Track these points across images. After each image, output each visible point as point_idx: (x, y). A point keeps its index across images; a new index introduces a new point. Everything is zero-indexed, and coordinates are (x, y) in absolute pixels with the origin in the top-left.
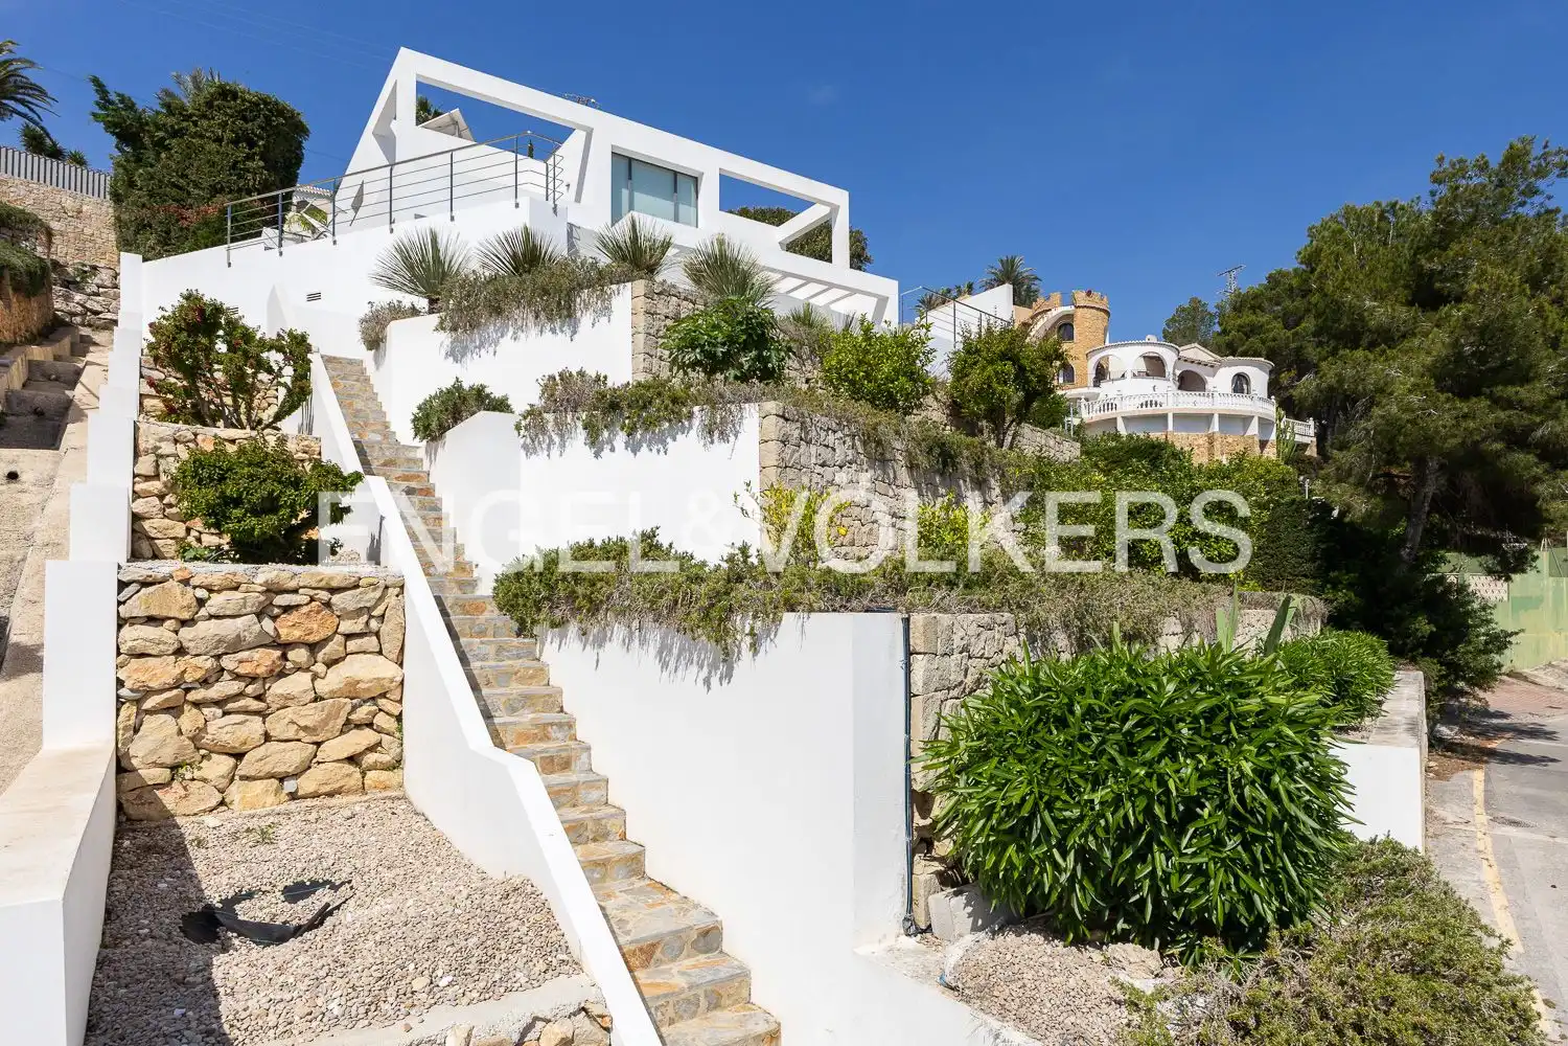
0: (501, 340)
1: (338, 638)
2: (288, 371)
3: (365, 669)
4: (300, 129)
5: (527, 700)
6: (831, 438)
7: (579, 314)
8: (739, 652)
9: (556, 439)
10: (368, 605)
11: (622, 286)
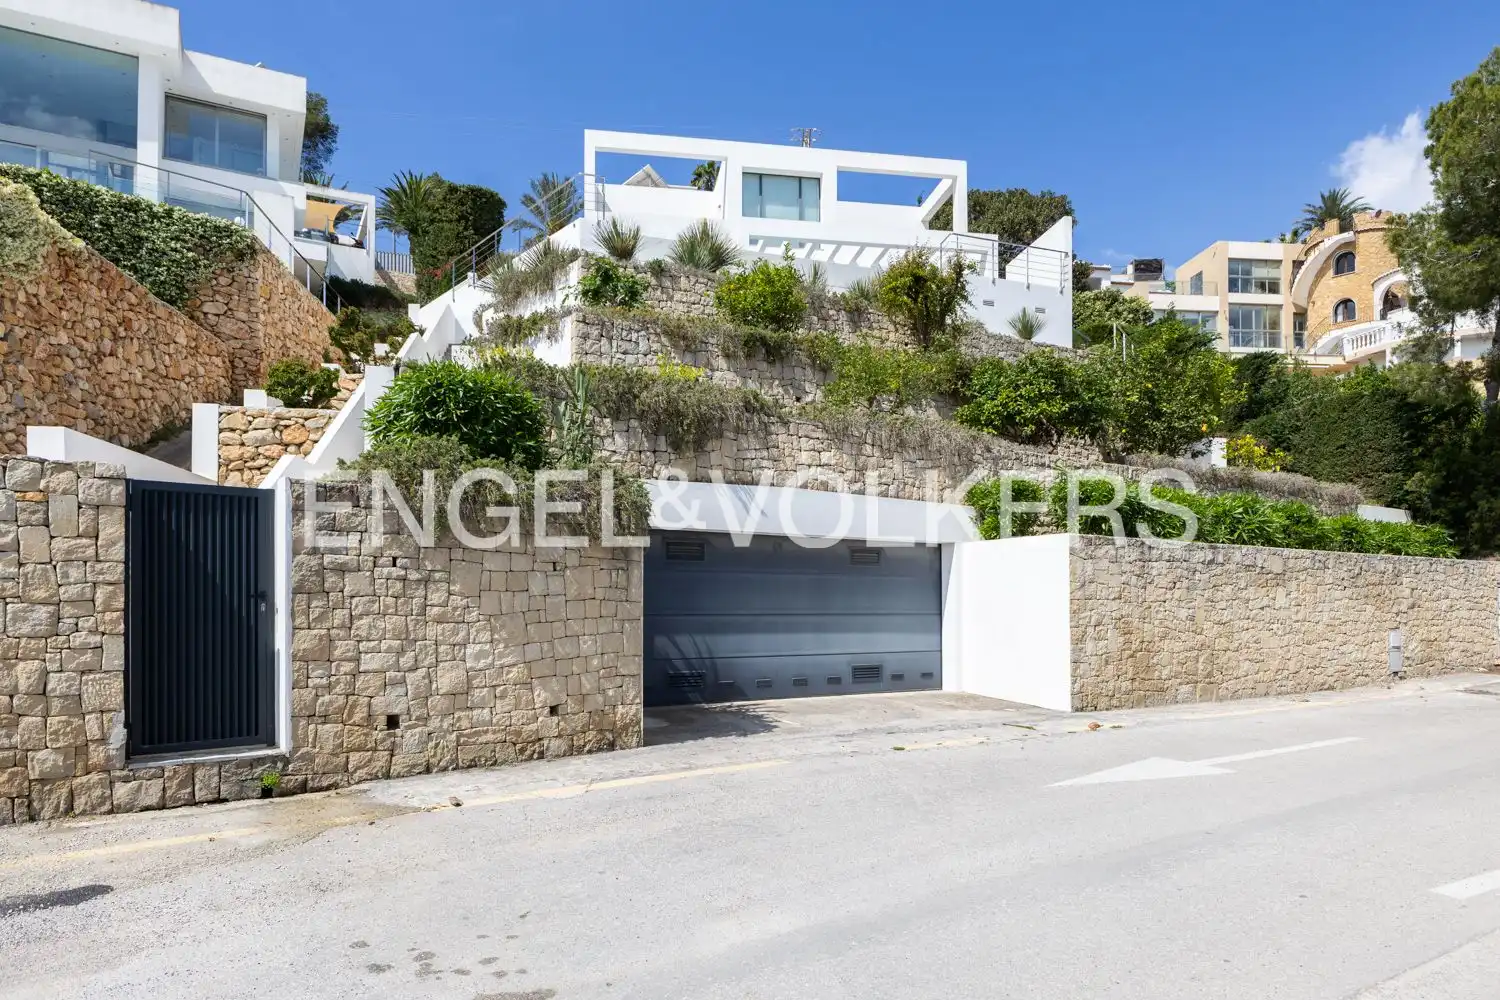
1: (308, 442)
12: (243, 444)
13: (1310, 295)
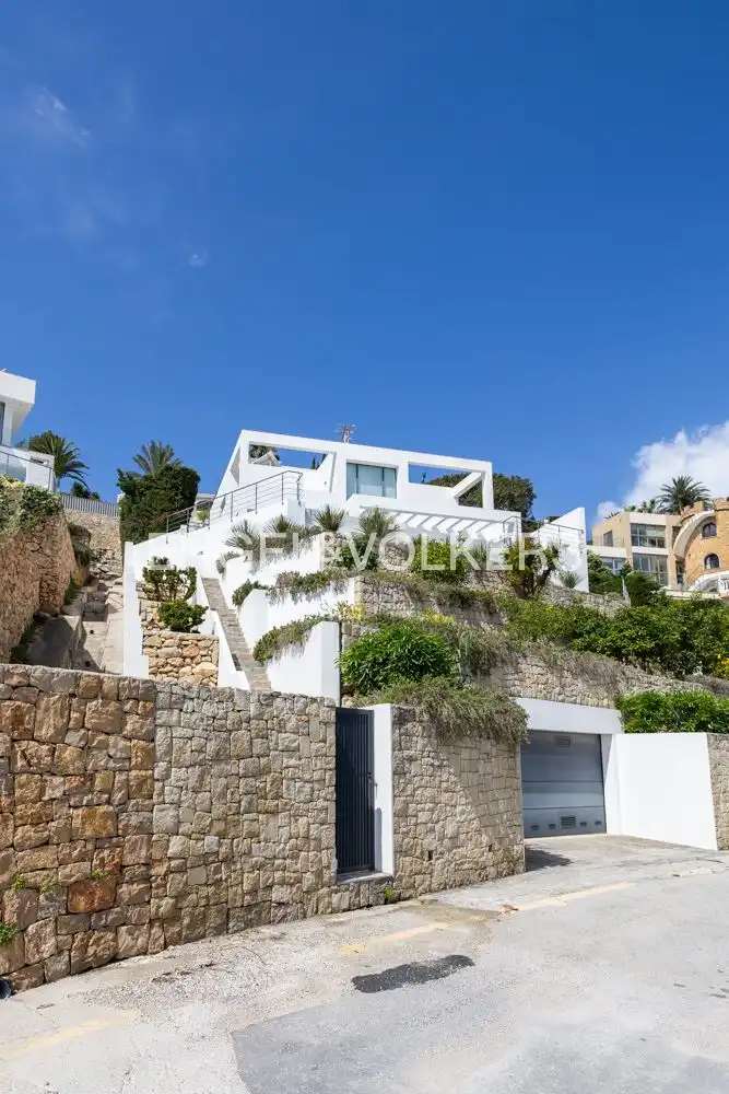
1: (199, 656)
2: (189, 582)
3: (207, 666)
4: (198, 479)
9: (281, 598)
10: (209, 646)
12: (157, 656)
13: (687, 548)
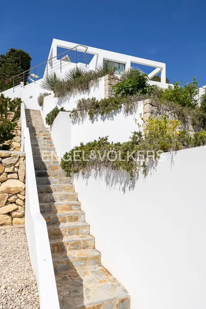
0: (70, 98)
1: (4, 173)
3: (13, 184)
4: (30, 59)
5: (66, 196)
6: (167, 113)
7: (90, 88)
8: (138, 175)
9: (81, 119)
10: (14, 163)
11: (102, 77)
